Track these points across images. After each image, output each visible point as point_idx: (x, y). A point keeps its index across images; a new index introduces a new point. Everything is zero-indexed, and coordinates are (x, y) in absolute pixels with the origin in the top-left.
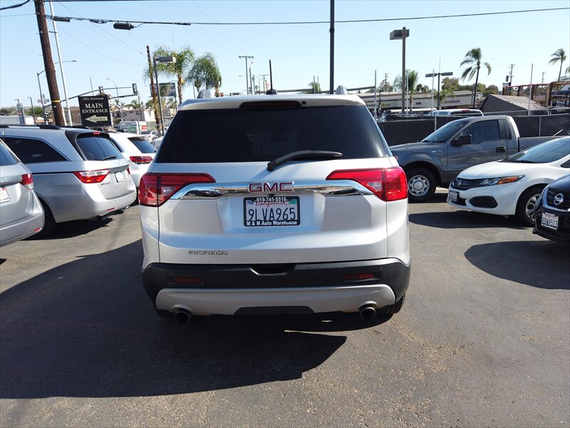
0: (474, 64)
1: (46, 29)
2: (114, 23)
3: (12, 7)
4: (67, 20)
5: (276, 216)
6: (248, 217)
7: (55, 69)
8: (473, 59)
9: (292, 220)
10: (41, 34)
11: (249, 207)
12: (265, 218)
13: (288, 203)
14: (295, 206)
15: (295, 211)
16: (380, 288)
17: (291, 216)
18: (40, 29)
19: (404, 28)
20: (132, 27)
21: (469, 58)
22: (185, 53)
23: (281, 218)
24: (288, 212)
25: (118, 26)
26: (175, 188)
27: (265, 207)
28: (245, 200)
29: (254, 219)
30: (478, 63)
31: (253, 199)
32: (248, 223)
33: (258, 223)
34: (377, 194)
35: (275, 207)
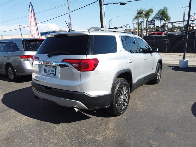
1: (102, 8)
2: (120, 3)
3: (94, 3)
4: (107, 4)
5: (51, 72)
6: (45, 71)
7: (103, 20)
9: (54, 74)
10: (100, 10)
12: (48, 72)
13: (53, 68)
14: (55, 69)
15: (55, 71)
16: (76, 102)
17: (54, 73)
18: (100, 9)
20: (125, 4)
22: (151, 10)
24: (53, 71)
25: (121, 4)
28: (45, 66)
31: (47, 66)
32: (45, 73)
34: (76, 68)
35: (51, 69)
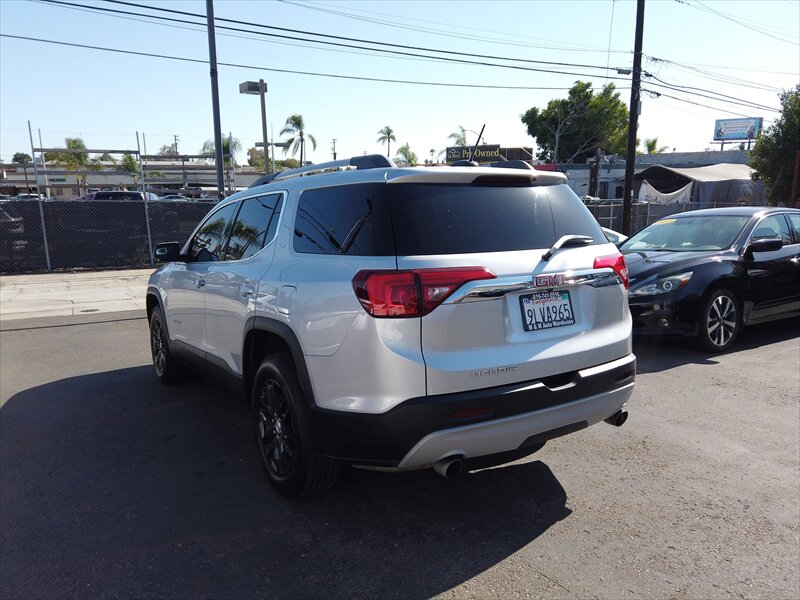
0: (296, 135)
5: (553, 316)
6: (528, 320)
8: (294, 128)
9: (568, 318)
11: (527, 307)
12: (543, 319)
13: (560, 298)
14: (567, 301)
15: (568, 307)
17: (566, 314)
19: (262, 81)
21: (290, 126)
23: (558, 318)
24: (562, 310)
26: (454, 286)
27: (541, 305)
28: (521, 298)
29: (534, 322)
30: (301, 134)
31: (529, 297)
32: (530, 327)
33: (540, 326)
35: (550, 304)
